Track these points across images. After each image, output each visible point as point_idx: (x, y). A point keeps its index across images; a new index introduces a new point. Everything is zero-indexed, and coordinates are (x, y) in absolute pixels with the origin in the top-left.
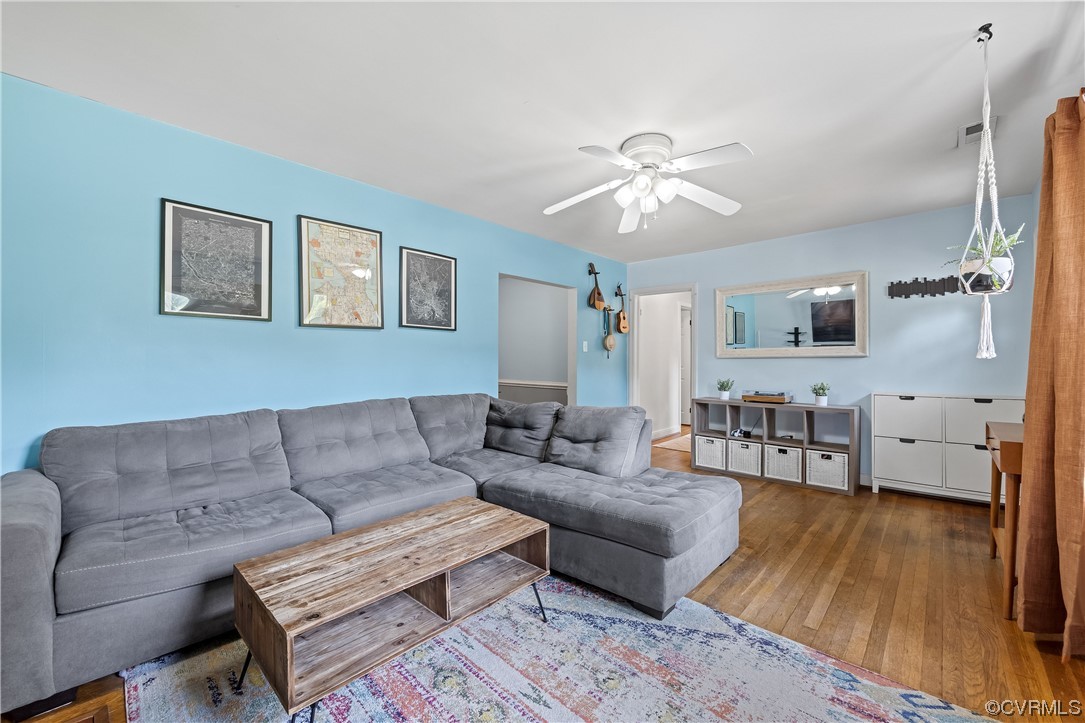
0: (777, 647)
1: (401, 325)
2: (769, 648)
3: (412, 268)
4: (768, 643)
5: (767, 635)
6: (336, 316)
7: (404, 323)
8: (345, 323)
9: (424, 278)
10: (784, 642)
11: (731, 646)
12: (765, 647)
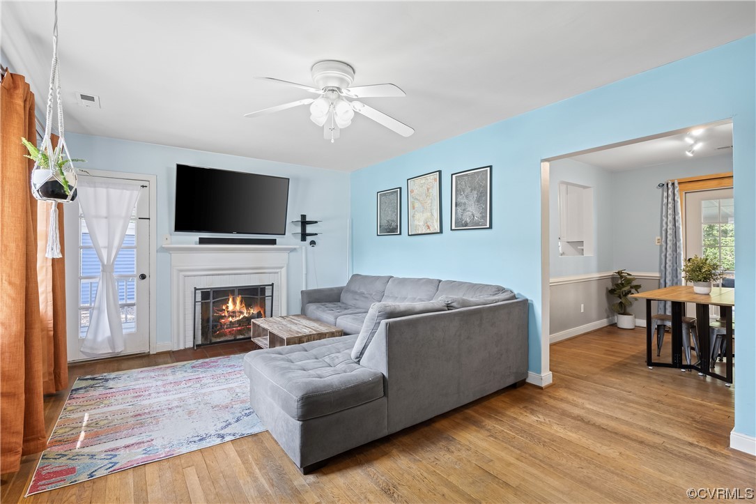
0: (195, 442)
1: (451, 230)
2: (197, 439)
3: (459, 186)
4: (200, 440)
5: (204, 444)
6: (420, 229)
7: (453, 228)
8: (423, 232)
9: (468, 190)
10: (194, 447)
11: (215, 427)
12: (200, 438)
